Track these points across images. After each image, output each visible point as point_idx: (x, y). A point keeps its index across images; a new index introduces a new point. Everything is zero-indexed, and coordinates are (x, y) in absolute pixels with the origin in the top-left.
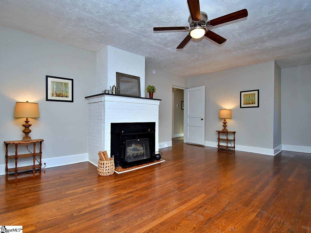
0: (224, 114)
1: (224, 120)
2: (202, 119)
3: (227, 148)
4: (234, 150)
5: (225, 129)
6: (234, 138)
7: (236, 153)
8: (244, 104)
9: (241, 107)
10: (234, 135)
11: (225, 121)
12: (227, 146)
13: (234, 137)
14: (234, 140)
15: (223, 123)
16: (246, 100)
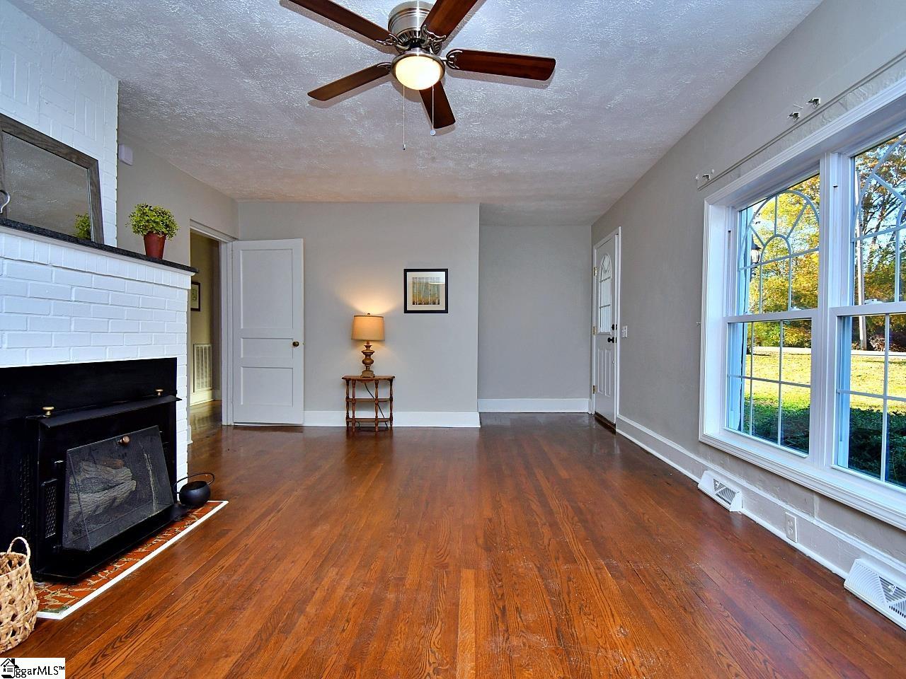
0: (367, 327)
1: (366, 346)
2: (295, 344)
3: (377, 425)
4: (391, 427)
5: (368, 369)
6: (391, 395)
7: (395, 434)
8: (414, 304)
9: (406, 311)
10: (391, 385)
11: (368, 347)
12: (377, 417)
13: (391, 390)
14: (391, 399)
15: (364, 353)
16: (420, 292)
